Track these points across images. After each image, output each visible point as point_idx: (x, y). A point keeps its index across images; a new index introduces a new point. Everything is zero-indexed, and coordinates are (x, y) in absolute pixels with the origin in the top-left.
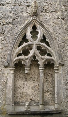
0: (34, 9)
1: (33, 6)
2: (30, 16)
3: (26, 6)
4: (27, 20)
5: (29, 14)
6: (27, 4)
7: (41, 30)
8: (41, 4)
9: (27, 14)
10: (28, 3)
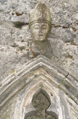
0: (37, 31)
1: (36, 18)
2: (24, 56)
3: (11, 26)
4: (13, 70)
5: (19, 52)
6: (15, 19)
7: (66, 108)
8: (65, 16)
9: (15, 49)
10: (18, 14)
